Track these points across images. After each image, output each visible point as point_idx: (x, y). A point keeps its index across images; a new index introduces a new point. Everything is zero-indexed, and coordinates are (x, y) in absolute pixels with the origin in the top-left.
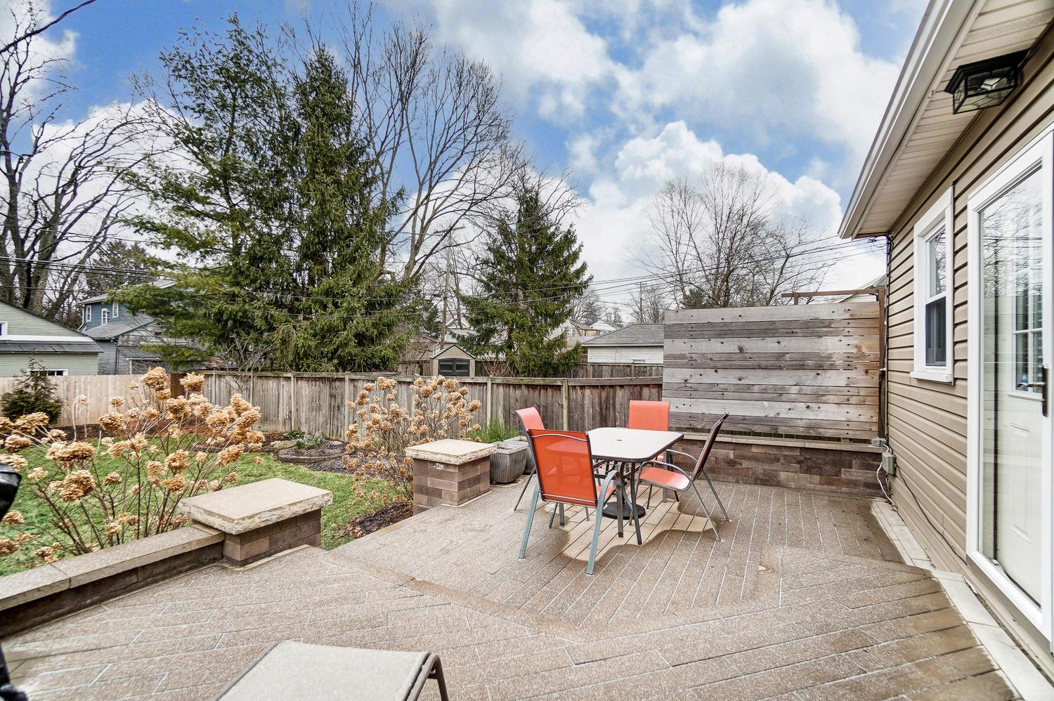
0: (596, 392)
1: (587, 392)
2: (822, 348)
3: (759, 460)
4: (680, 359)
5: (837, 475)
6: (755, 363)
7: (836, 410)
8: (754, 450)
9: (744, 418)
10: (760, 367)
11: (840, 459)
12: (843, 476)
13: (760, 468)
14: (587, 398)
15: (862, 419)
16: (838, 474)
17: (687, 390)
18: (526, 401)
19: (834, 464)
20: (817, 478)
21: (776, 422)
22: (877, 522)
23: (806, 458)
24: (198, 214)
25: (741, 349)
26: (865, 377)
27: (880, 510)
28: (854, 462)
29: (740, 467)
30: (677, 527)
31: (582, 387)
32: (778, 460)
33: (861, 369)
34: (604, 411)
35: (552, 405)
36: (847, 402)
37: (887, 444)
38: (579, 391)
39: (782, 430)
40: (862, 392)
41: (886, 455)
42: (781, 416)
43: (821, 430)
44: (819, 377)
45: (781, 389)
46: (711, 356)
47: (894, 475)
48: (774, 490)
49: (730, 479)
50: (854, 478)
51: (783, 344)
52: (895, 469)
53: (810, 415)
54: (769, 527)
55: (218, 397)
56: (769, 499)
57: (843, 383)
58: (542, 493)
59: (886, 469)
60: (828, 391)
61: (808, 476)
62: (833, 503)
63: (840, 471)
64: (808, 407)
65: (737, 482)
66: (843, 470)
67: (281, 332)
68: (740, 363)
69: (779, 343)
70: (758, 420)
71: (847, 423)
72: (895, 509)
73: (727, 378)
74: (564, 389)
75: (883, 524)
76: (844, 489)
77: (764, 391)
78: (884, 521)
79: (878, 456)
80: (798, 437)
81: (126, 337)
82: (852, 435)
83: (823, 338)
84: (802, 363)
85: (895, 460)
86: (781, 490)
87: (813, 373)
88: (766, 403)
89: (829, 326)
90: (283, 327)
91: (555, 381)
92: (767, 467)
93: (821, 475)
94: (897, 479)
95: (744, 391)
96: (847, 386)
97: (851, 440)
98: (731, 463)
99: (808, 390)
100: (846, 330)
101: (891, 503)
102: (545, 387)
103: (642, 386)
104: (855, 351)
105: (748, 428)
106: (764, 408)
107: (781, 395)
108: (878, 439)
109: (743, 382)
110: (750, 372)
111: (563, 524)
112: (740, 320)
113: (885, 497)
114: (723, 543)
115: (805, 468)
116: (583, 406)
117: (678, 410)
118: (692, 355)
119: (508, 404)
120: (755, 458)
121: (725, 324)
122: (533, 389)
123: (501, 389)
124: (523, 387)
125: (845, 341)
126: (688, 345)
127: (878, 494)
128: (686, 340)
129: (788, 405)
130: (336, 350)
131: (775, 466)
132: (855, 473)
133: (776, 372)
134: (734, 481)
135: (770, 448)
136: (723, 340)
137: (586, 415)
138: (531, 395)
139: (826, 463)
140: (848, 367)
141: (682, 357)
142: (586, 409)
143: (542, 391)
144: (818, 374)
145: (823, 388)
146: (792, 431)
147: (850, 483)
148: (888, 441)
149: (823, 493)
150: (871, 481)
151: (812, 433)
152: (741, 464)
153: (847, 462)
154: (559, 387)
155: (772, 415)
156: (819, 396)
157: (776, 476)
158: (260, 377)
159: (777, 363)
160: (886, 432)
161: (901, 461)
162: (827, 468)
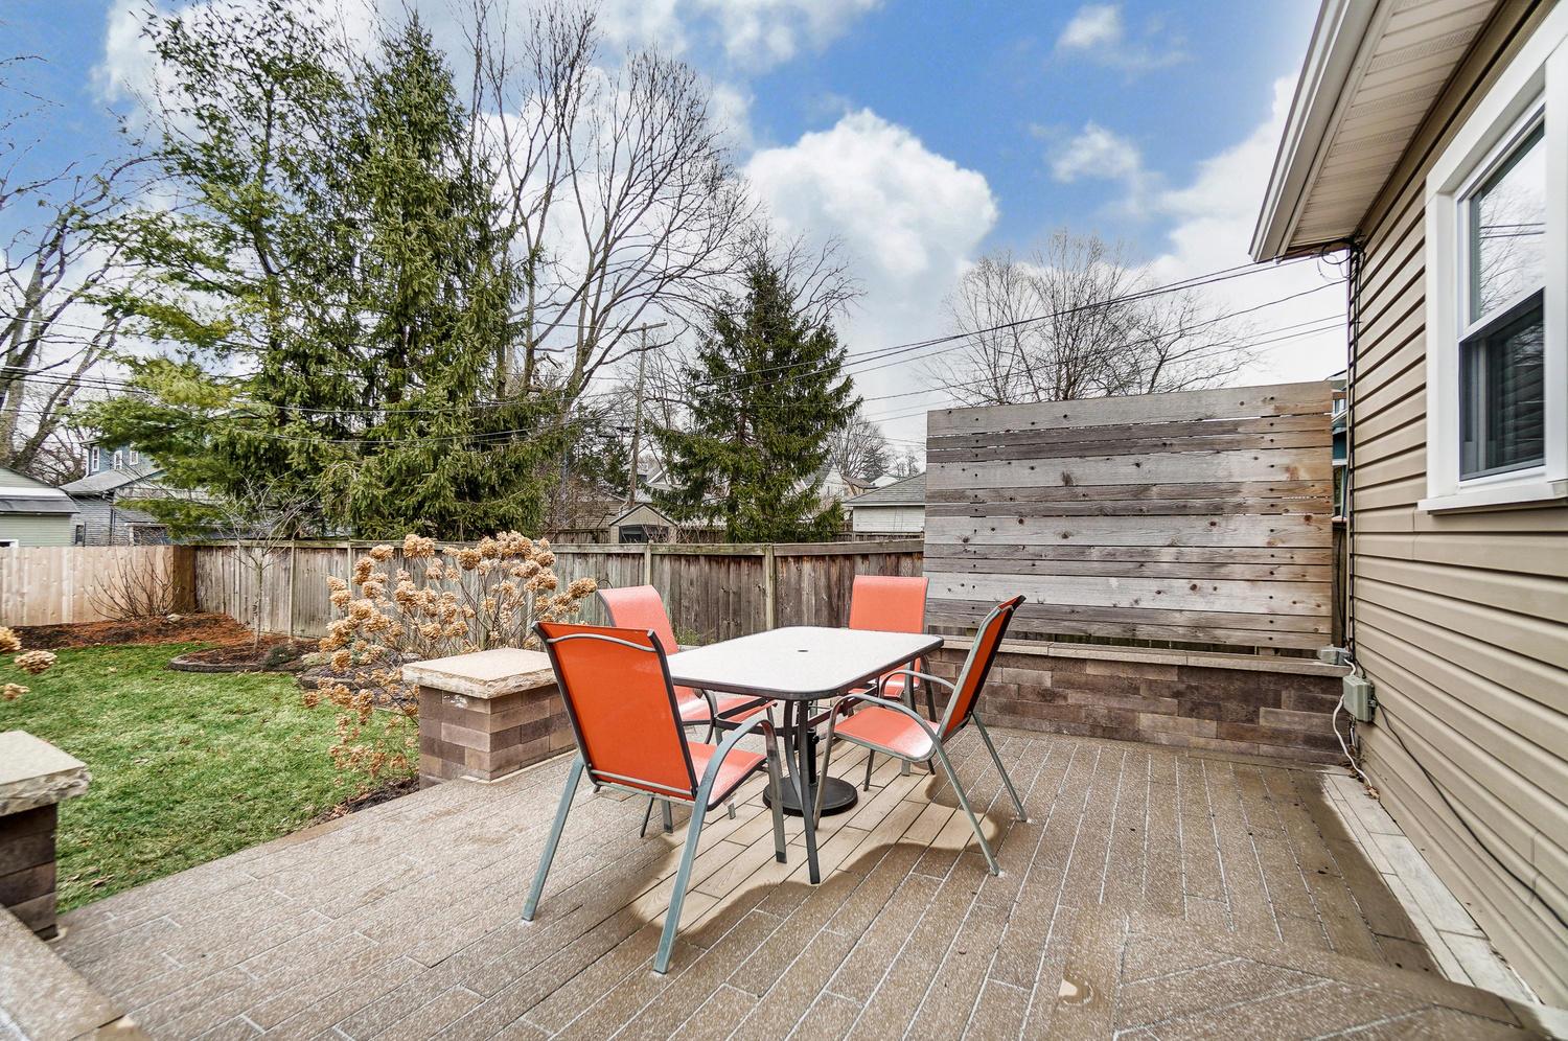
0: (821, 566)
1: (807, 566)
2: (1221, 473)
3: (1100, 691)
4: (955, 499)
5: (1251, 721)
6: (1094, 505)
7: (1248, 593)
8: (1090, 670)
9: (1073, 610)
10: (1103, 513)
11: (1258, 689)
12: (1262, 722)
13: (1100, 706)
14: (806, 578)
15: (1299, 609)
16: (1252, 717)
17: (971, 558)
18: (707, 583)
19: (1245, 698)
20: (1211, 726)
21: (1132, 617)
22: (1339, 824)
23: (1189, 687)
24: (208, 287)
25: (1067, 480)
26: (1303, 528)
27: (1340, 791)
28: (1284, 694)
29: (1063, 703)
30: (913, 838)
31: (798, 559)
32: (1136, 690)
33: (1297, 514)
34: (835, 600)
35: (749, 590)
36: (1270, 578)
37: (1353, 660)
38: (793, 565)
39: (1144, 632)
40: (1299, 558)
41: (1352, 681)
42: (1143, 604)
43: (1218, 632)
44: (1215, 529)
45: (1142, 554)
46: (1011, 493)
47: (1371, 724)
48: (1127, 749)
49: (1046, 725)
50: (1285, 726)
51: (1145, 467)
52: (1372, 711)
53: (1198, 603)
54: (1110, 838)
55: (244, 583)
56: (1115, 769)
57: (1261, 540)
58: (589, 769)
59: (1354, 711)
60: (1232, 557)
61: (1193, 721)
62: (1243, 777)
63: (1256, 713)
64: (1194, 587)
65: (1058, 732)
66: (1262, 709)
67: (331, 474)
68: (1065, 505)
69: (1138, 465)
70: (1100, 614)
71: (1270, 618)
72: (1373, 793)
73: (1041, 535)
74: (768, 563)
75: (1353, 830)
76: (1265, 748)
77: (1110, 557)
78: (1354, 821)
79: (1334, 684)
80: (1176, 645)
81: (127, 491)
82: (1279, 641)
83: (1223, 455)
84: (1181, 502)
85: (1372, 691)
86: (1141, 748)
87: (1204, 522)
88: (1114, 581)
89: (1234, 431)
90: (335, 466)
91: (752, 549)
92: (1114, 703)
93: (1219, 719)
94: (1376, 731)
95: (1072, 558)
96: (1270, 546)
97: (1277, 650)
98: (1047, 696)
99: (1193, 554)
100: (1268, 437)
101: (1361, 780)
102: (737, 559)
103: (899, 556)
104: (1285, 477)
105: (1078, 628)
106: (1109, 590)
107: (1142, 564)
108: (1332, 649)
109: (1070, 541)
110: (1084, 522)
111: (669, 829)
112: (1065, 424)
113: (1348, 765)
114: (1002, 881)
115: (1189, 705)
116: (799, 591)
117: (950, 596)
118: (978, 493)
119: (677, 590)
120: (1092, 687)
121: (1038, 433)
122: (717, 562)
123: (667, 565)
124: (702, 559)
125: (1266, 458)
126: (970, 473)
127: (1333, 758)
128: (966, 465)
129: (1155, 585)
130: (421, 504)
131: (1130, 703)
132: (1288, 717)
133: (1134, 521)
134: (1052, 729)
135: (1121, 667)
136: (1033, 463)
137: (805, 609)
138: (714, 574)
139: (1229, 697)
140: (1273, 510)
141: (959, 495)
142: (804, 597)
143: (732, 566)
144: (1213, 524)
145: (1221, 550)
146: (1163, 635)
147: (1275, 736)
148: (1353, 650)
149: (1223, 757)
150: (1318, 732)
151: (1202, 637)
152: (1065, 698)
153: (1271, 694)
154: (759, 559)
155: (1125, 603)
156: (1214, 567)
157: (1132, 722)
158: (304, 549)
159: (1134, 504)
160: (1349, 635)
161: (1385, 693)
162: (1232, 705)
